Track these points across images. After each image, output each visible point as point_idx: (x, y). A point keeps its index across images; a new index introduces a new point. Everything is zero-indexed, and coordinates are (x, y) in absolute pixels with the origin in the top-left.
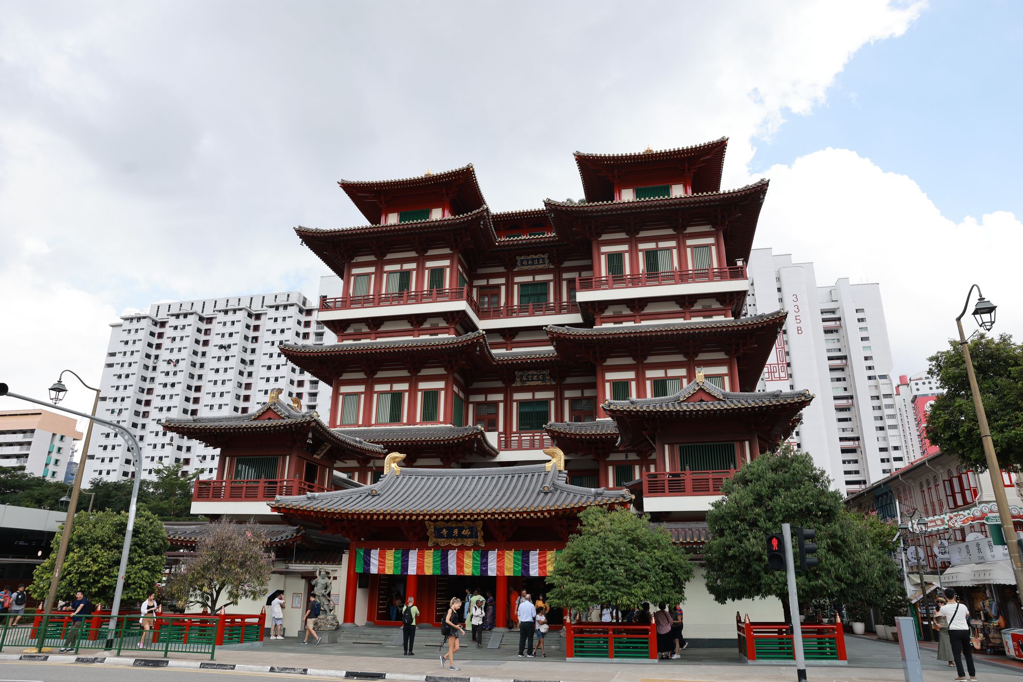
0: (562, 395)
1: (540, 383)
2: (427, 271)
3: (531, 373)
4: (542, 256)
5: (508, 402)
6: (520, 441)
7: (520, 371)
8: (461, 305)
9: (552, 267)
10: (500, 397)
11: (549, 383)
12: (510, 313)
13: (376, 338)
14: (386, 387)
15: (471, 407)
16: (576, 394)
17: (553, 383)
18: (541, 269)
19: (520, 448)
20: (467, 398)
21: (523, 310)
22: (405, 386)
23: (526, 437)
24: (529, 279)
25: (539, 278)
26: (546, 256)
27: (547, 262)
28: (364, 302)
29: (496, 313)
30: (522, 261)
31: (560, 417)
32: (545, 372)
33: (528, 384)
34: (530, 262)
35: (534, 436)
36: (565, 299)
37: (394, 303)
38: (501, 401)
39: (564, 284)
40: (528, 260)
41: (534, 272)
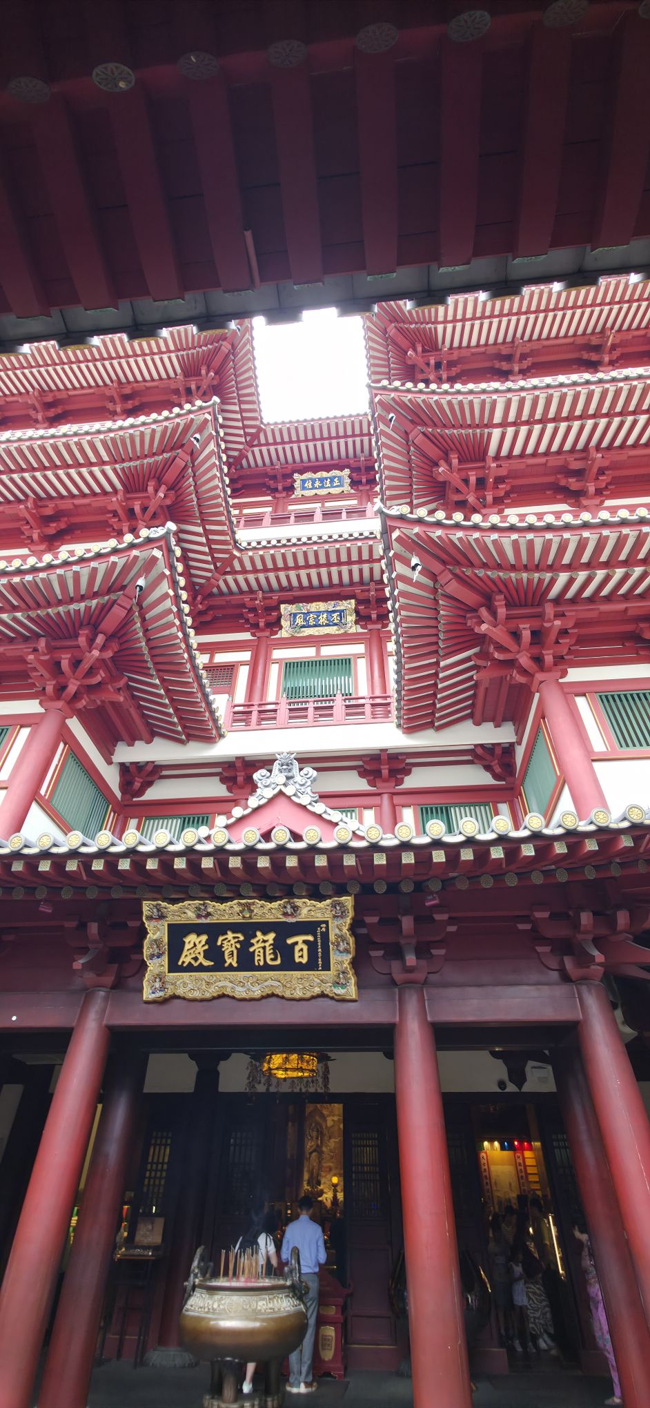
0: (381, 649)
1: (332, 630)
3: (313, 607)
4: (338, 473)
5: (259, 663)
7: (291, 602)
10: (243, 656)
11: (353, 630)
17: (364, 630)
18: (334, 494)
27: (346, 481)
30: (304, 481)
32: (344, 606)
33: (308, 631)
34: (317, 484)
38: (243, 663)
40: (313, 481)
41: (323, 499)
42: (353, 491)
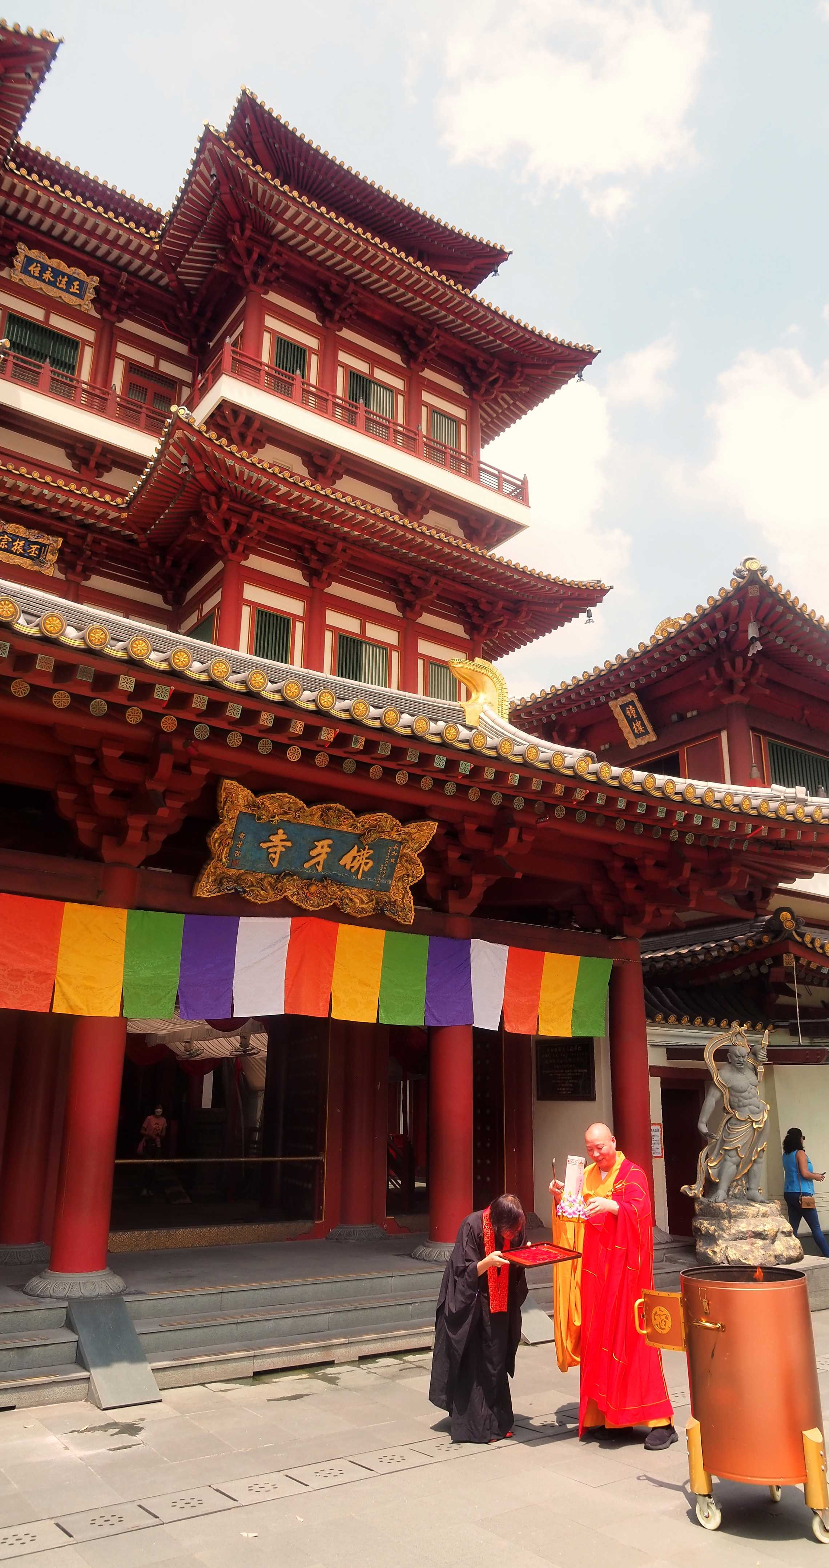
1: (26, 563)
3: (12, 528)
4: (82, 275)
11: (49, 572)
17: (62, 575)
18: (68, 305)
24: (33, 312)
25: (59, 323)
26: (95, 281)
27: (91, 295)
30: (29, 261)
32: (48, 541)
34: (48, 275)
39: (119, 367)
40: (44, 268)
41: (51, 305)
42: (93, 313)
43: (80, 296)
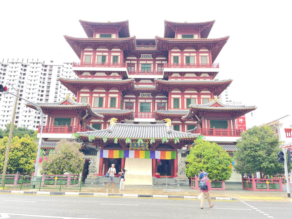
0: (155, 101)
1: (148, 97)
2: (112, 57)
3: (145, 93)
4: (149, 55)
5: (137, 102)
6: (141, 115)
7: (141, 92)
8: (124, 69)
9: (152, 59)
10: (134, 101)
11: (150, 97)
12: (138, 73)
13: (93, 78)
14: (97, 95)
15: (124, 103)
16: (159, 101)
17: (152, 97)
18: (149, 59)
19: (141, 117)
20: (123, 100)
21: (143, 73)
22: (104, 95)
23: (143, 114)
24: (144, 62)
25: (148, 62)
26: (151, 55)
27: (151, 57)
28: (89, 65)
29: (134, 73)
30: (143, 56)
31: (154, 109)
32: (149, 93)
33: (144, 97)
34: (145, 57)
35: (145, 114)
36: (156, 70)
37: (101, 66)
38: (135, 102)
39: (156, 65)
40: (145, 56)
41: (146, 60)
43: (150, 57)
